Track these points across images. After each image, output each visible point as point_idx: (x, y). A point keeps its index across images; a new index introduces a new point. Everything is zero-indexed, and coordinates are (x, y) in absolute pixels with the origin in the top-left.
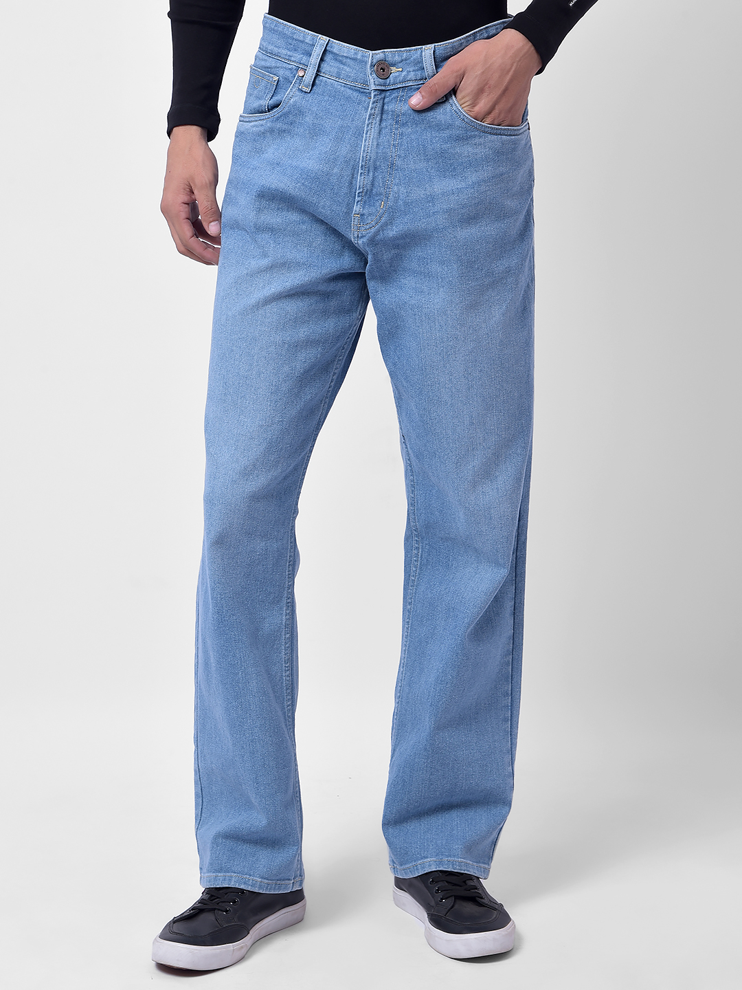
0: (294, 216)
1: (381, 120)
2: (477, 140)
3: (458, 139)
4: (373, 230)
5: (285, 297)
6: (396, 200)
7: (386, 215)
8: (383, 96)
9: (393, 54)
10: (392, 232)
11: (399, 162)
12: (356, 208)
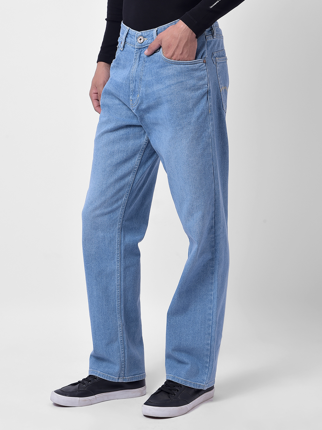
0: (117, 102)
1: (139, 61)
2: (169, 67)
3: (162, 67)
4: (136, 106)
5: (110, 132)
6: (142, 94)
7: (140, 100)
8: (140, 50)
9: (145, 33)
10: (144, 106)
11: (143, 78)
12: (131, 97)
